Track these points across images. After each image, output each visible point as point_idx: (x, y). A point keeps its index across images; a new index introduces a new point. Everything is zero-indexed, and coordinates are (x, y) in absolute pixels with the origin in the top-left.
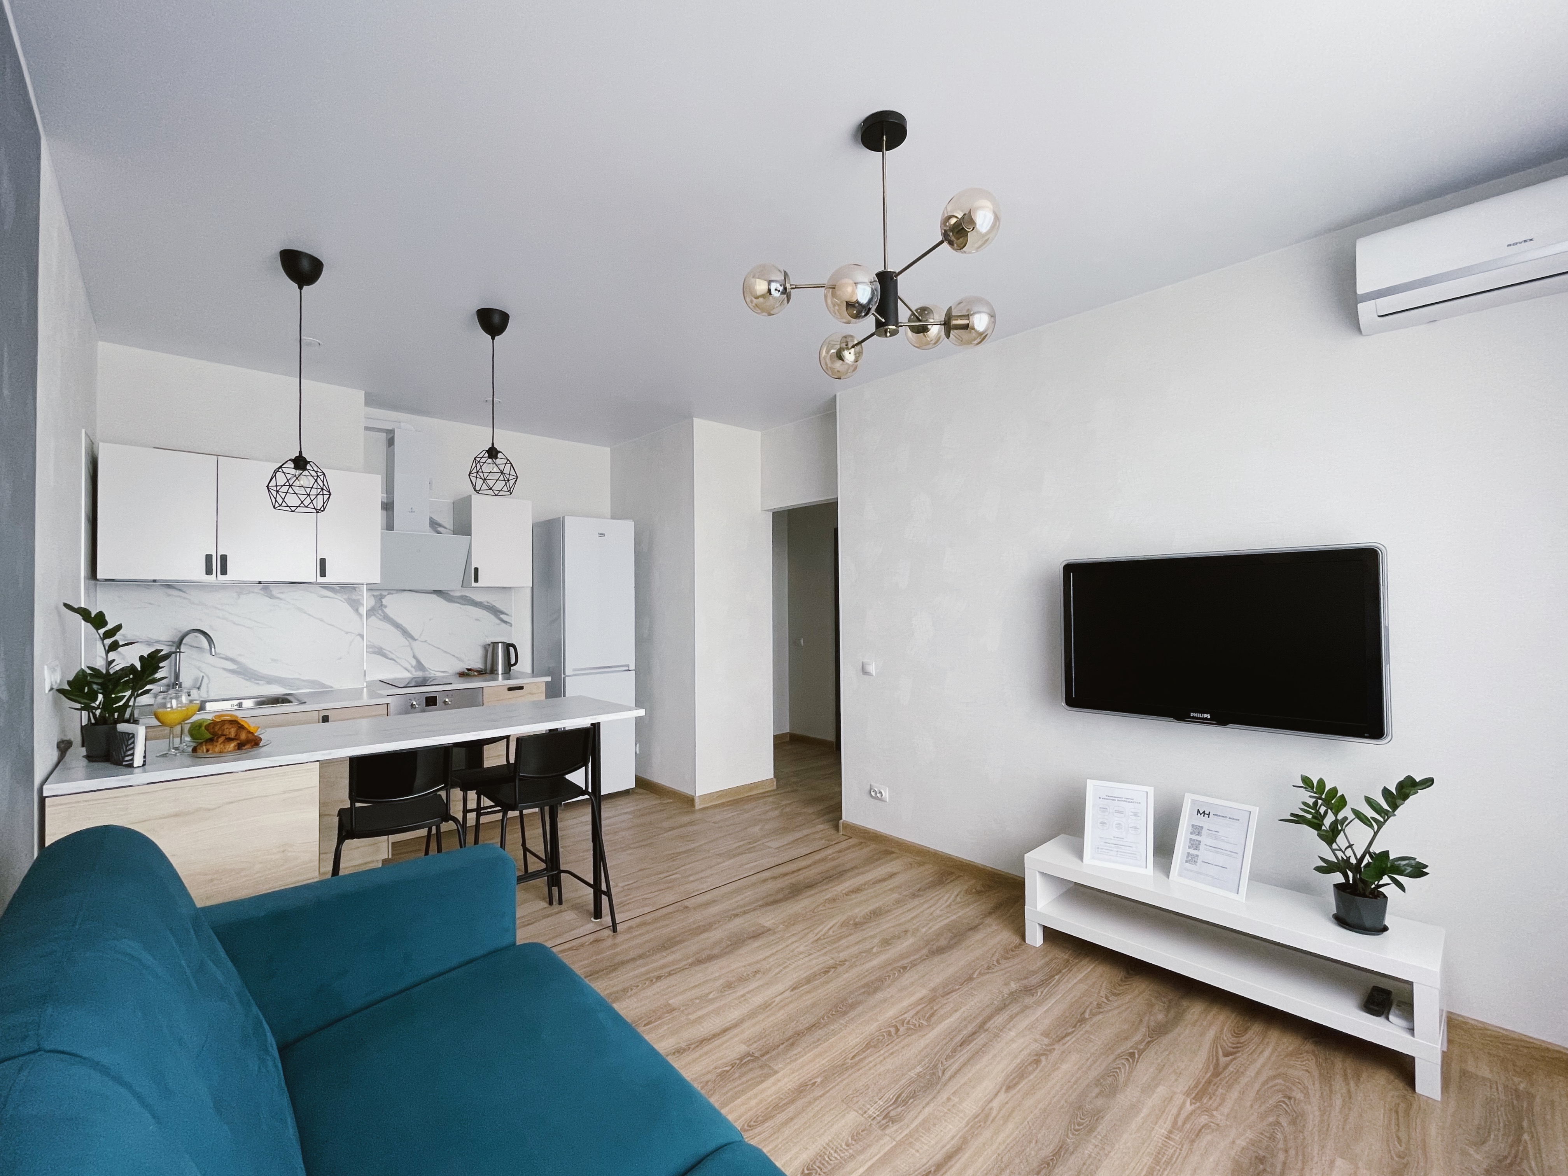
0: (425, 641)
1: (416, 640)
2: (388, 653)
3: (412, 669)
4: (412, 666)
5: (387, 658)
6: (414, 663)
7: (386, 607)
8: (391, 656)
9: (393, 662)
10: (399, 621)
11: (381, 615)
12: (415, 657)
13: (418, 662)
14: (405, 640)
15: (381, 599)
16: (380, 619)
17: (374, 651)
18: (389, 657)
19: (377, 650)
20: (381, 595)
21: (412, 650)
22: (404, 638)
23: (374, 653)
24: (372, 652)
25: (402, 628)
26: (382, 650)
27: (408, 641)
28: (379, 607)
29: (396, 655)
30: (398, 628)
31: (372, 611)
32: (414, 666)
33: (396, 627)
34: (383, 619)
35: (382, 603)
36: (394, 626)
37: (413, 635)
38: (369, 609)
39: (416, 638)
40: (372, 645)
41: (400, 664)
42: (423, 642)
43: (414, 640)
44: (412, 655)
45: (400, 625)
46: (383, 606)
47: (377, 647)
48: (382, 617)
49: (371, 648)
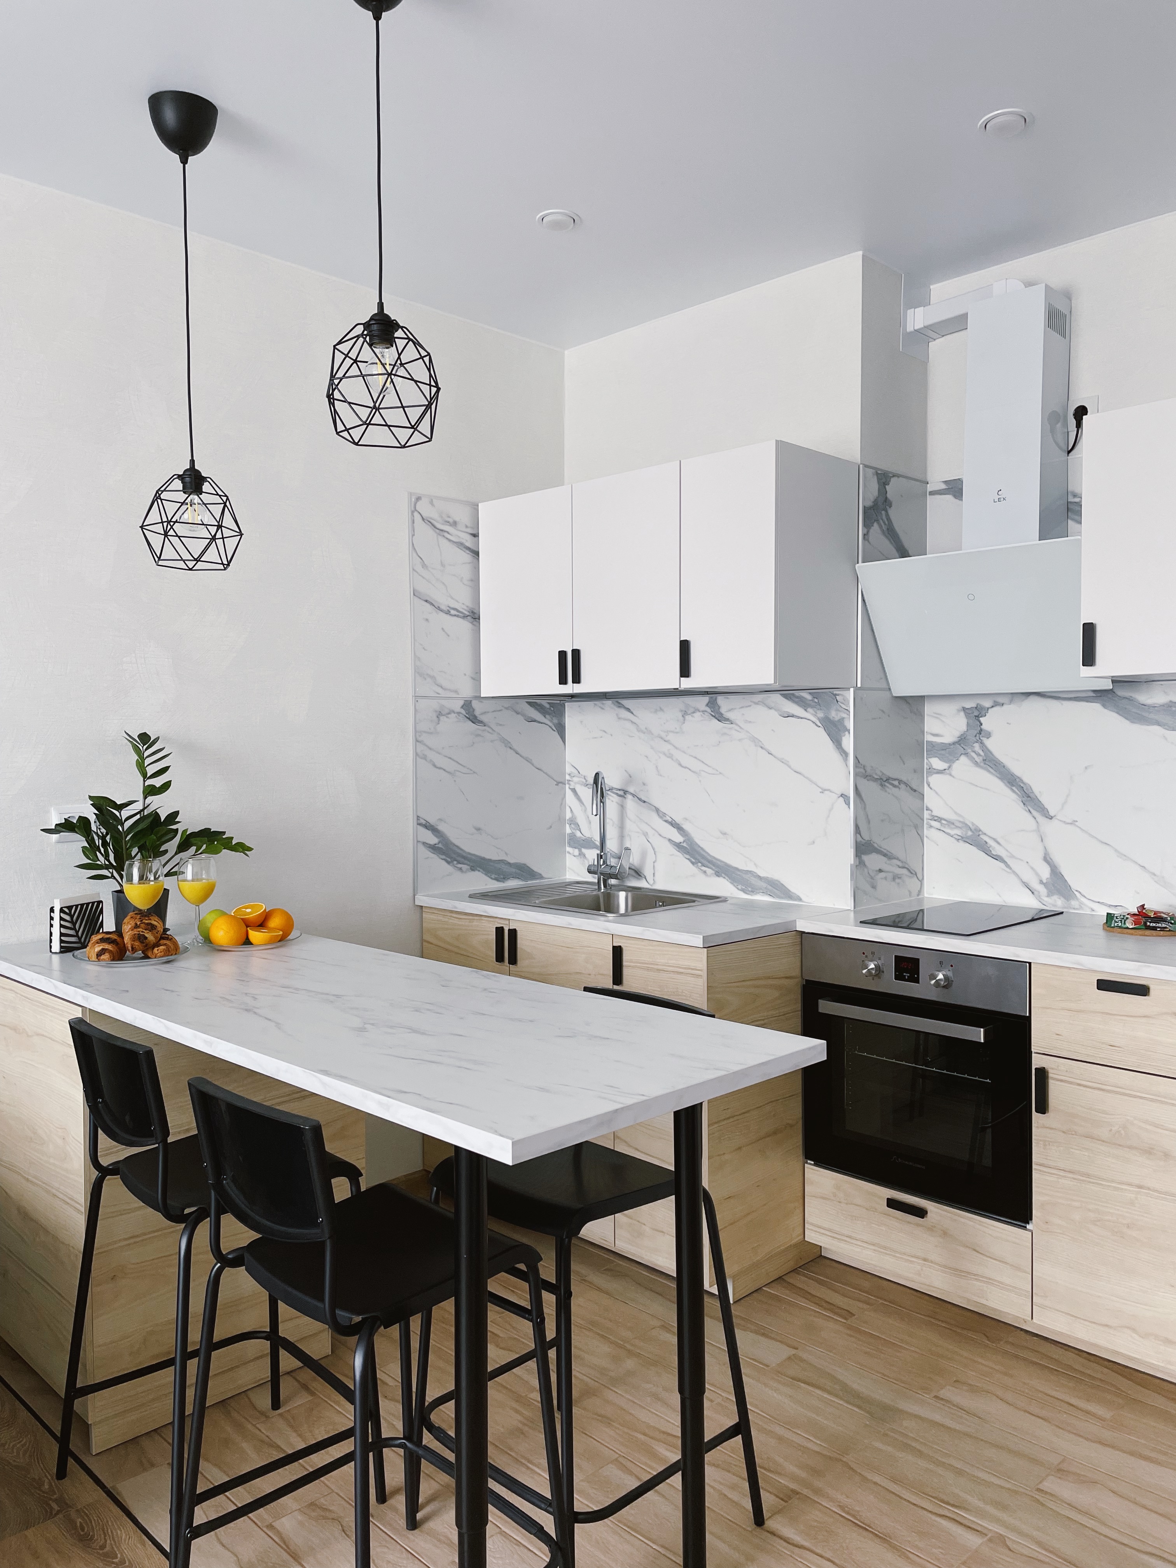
0: (1073, 823)
1: (1051, 818)
2: (991, 843)
3: (1043, 890)
4: (1041, 882)
5: (988, 853)
6: (1045, 872)
7: (989, 735)
8: (998, 850)
9: (1002, 865)
10: (1016, 769)
11: (978, 755)
12: (1047, 859)
13: (1055, 872)
14: (1027, 814)
15: (977, 717)
16: (976, 764)
17: (965, 836)
18: (993, 852)
19: (970, 833)
20: (979, 707)
21: (1042, 841)
22: (1026, 810)
23: (964, 839)
24: (960, 838)
25: (1022, 785)
26: (979, 835)
27: (1035, 818)
28: (976, 736)
29: (1007, 850)
30: (1013, 785)
31: (962, 745)
32: (1045, 881)
33: (1009, 783)
34: (982, 764)
35: (982, 727)
36: (1006, 782)
37: (1046, 806)
38: (956, 739)
39: (1052, 813)
40: (960, 822)
41: (1014, 872)
42: (1068, 823)
43: (1047, 817)
44: (1041, 854)
45: (1018, 780)
46: (982, 733)
47: (971, 826)
48: (981, 758)
49: (959, 827)
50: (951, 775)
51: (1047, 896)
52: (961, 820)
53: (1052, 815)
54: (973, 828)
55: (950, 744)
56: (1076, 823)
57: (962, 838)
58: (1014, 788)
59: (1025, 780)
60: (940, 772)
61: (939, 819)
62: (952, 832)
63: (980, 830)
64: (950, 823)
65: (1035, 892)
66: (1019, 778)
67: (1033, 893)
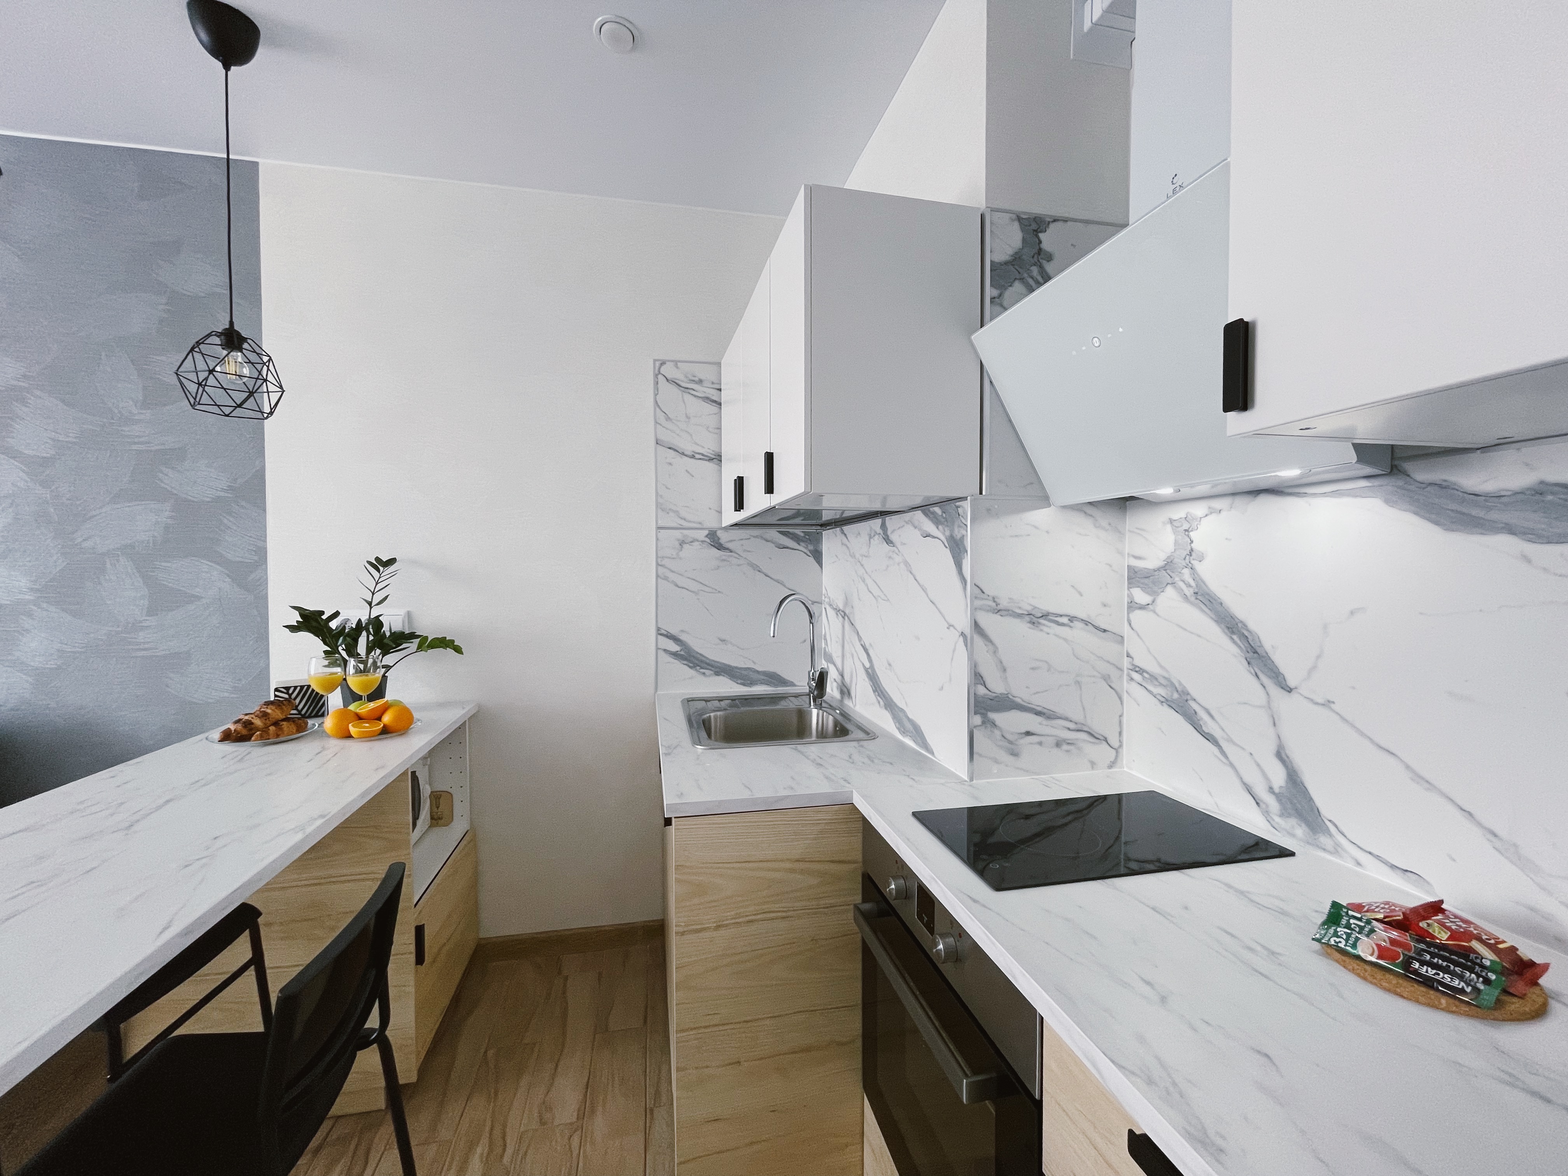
0: (1328, 704)
1: (1290, 690)
2: (1202, 714)
3: (1272, 803)
4: (1271, 790)
5: (1198, 728)
6: (1279, 777)
7: (1201, 557)
8: (1210, 727)
9: (1215, 750)
11: (1189, 586)
12: (1281, 755)
13: (1293, 777)
14: (1254, 680)
15: (1187, 531)
16: (1186, 598)
17: (1169, 699)
18: (1204, 728)
19: (1176, 696)
20: (1189, 516)
21: (1274, 724)
22: (1252, 673)
23: (1167, 702)
24: (1163, 700)
25: (1246, 633)
26: (1187, 701)
27: (1264, 687)
28: (1185, 559)
29: (1223, 730)
30: (1233, 633)
31: (1168, 571)
32: (1277, 790)
33: (1228, 628)
34: (1193, 599)
35: (1192, 545)
36: (1223, 626)
37: (1282, 670)
38: (1162, 563)
39: (1291, 683)
40: (1164, 677)
41: (1232, 765)
42: (1317, 704)
43: (1282, 688)
44: (1272, 748)
45: (1240, 625)
46: (1193, 554)
47: (1177, 685)
48: (1192, 590)
49: (1163, 685)
50: (1154, 612)
51: (1280, 816)
52: (1166, 675)
53: (1292, 687)
54: (1179, 689)
55: (1155, 571)
56: (1332, 706)
57: (1167, 700)
58: (1235, 637)
59: (1252, 625)
60: (1142, 607)
61: (1141, 671)
62: (1155, 690)
63: (1188, 694)
64: (1153, 678)
65: (1261, 804)
66: (1241, 622)
67: (1257, 803)
